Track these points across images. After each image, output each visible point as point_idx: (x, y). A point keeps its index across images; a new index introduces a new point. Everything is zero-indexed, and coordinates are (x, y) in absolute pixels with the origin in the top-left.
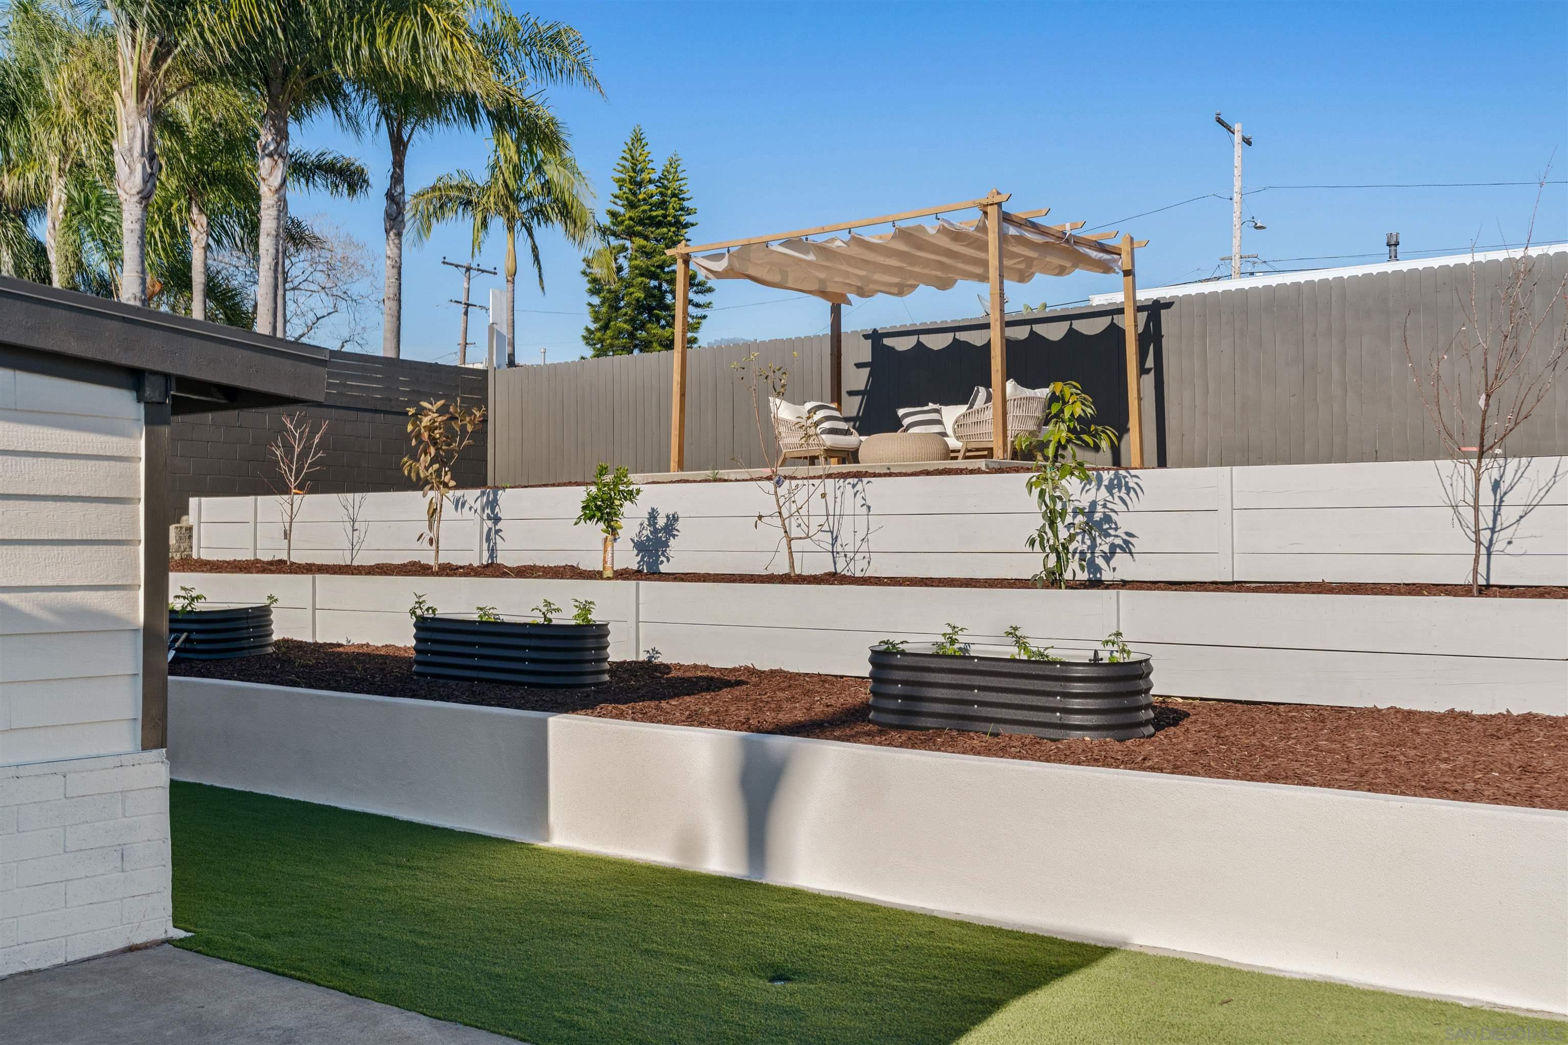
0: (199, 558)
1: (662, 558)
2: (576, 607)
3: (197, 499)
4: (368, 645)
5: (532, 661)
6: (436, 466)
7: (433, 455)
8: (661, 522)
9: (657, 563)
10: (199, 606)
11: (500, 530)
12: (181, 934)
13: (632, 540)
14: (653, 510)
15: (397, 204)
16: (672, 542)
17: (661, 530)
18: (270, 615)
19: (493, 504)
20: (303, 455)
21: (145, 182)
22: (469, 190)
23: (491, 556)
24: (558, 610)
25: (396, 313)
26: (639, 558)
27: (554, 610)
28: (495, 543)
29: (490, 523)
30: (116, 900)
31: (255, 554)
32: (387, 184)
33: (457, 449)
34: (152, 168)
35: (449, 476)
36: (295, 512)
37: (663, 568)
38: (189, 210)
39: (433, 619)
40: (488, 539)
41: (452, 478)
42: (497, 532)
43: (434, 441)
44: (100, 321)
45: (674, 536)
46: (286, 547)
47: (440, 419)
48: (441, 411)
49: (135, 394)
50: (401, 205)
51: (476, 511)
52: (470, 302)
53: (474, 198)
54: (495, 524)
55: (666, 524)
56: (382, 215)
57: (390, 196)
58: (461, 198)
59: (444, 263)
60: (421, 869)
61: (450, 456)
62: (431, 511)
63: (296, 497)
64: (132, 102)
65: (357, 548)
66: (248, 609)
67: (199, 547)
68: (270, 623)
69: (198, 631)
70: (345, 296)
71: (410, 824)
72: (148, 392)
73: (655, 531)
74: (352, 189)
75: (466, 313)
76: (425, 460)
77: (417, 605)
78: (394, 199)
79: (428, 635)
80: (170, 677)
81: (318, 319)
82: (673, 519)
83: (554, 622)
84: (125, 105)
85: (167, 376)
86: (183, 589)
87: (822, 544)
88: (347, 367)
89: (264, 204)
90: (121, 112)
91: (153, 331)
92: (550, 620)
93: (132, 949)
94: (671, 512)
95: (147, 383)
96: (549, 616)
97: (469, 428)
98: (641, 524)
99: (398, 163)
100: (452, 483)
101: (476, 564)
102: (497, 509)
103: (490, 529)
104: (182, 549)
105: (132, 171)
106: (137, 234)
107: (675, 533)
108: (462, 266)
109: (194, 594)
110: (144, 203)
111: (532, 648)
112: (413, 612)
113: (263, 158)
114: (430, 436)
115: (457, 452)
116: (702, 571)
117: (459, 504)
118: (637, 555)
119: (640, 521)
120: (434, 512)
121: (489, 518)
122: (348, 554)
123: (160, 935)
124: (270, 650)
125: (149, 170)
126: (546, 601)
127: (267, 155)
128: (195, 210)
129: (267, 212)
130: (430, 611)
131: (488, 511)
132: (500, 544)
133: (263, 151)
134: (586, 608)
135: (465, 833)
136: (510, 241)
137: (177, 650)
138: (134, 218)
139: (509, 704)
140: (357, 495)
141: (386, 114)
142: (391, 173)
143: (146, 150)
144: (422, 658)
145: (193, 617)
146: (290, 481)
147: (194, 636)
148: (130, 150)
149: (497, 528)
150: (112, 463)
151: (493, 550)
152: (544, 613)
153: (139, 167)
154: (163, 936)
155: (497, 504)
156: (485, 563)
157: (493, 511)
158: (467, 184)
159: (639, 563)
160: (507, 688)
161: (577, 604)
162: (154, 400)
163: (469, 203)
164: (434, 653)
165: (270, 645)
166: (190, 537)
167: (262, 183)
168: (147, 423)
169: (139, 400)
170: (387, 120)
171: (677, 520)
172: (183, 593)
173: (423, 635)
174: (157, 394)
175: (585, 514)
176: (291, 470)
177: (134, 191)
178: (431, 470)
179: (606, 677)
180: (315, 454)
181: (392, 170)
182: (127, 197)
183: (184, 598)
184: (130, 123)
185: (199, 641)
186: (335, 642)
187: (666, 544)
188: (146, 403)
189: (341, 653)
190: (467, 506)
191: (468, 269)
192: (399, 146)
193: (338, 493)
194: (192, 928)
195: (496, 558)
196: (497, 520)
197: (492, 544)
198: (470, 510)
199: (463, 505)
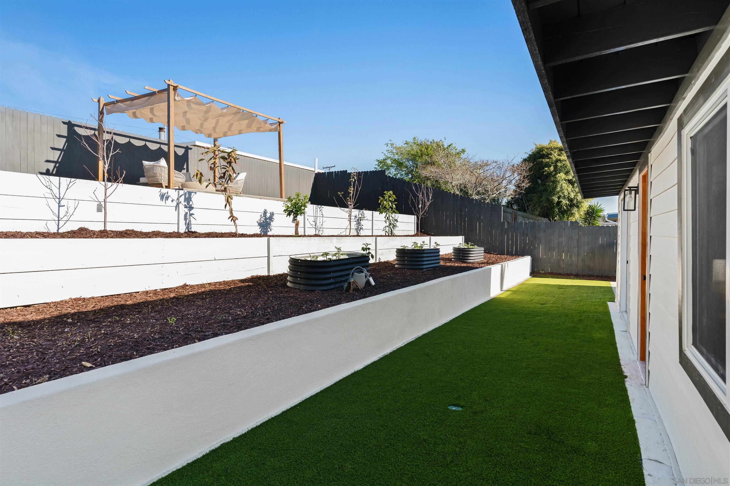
1: (269, 230)
8: (268, 215)
9: (267, 231)
13: (258, 222)
14: (265, 210)
16: (272, 223)
17: (268, 219)
26: (260, 230)
28: (190, 221)
29: (186, 210)
37: (269, 234)
42: (191, 215)
45: (272, 221)
54: (190, 210)
55: (270, 216)
73: (266, 219)
82: (272, 214)
87: (313, 226)
94: (272, 212)
98: (261, 216)
102: (191, 203)
107: (273, 220)
116: (282, 234)
118: (260, 228)
119: (260, 214)
132: (193, 221)
149: (191, 212)
151: (188, 224)
155: (191, 200)
157: (188, 203)
159: (260, 231)
171: (273, 215)
187: (270, 224)
190: (170, 199)
195: (191, 228)
196: (191, 208)
197: (188, 221)
198: (172, 201)
199: (167, 198)
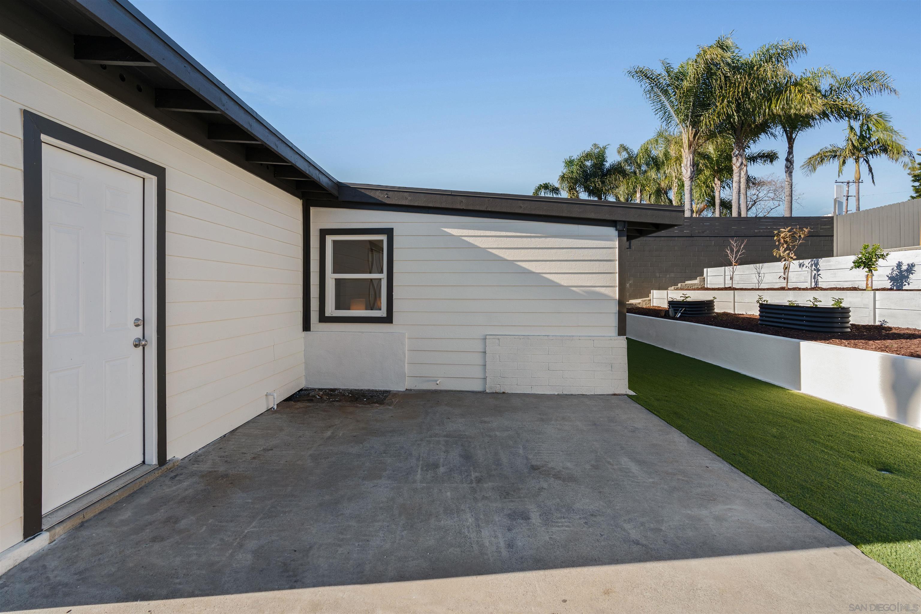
0: (707, 287)
1: (905, 283)
2: (833, 300)
3: (706, 269)
4: (753, 315)
5: (785, 319)
6: (788, 252)
7: (785, 247)
8: (904, 267)
9: (902, 285)
10: (688, 300)
11: (820, 274)
12: (632, 393)
13: (886, 276)
14: (899, 262)
15: (790, 162)
16: (912, 276)
17: (904, 271)
18: (714, 303)
19: (816, 265)
20: (737, 252)
21: (691, 174)
22: (835, 152)
23: (816, 284)
24: (820, 301)
25: (790, 201)
27: (818, 301)
28: (818, 279)
29: (815, 272)
30: (610, 379)
31: (725, 285)
32: (786, 155)
33: (797, 244)
34: (693, 169)
35: (793, 254)
36: (734, 271)
37: (906, 287)
38: (714, 180)
39: (766, 305)
40: (814, 278)
41: (794, 256)
42: (818, 275)
43: (786, 242)
44: (601, 207)
45: (913, 273)
46: (731, 283)
47: (789, 234)
48: (789, 231)
49: (615, 228)
50: (792, 162)
51: (809, 268)
52: (849, 195)
53: (838, 154)
54: (818, 272)
55: (908, 268)
56: (784, 167)
57: (787, 160)
58: (831, 155)
59: (836, 182)
60: (735, 390)
61: (794, 246)
62: (785, 268)
63: (735, 267)
64: (687, 151)
65: (760, 283)
66: (705, 301)
67: (707, 284)
68: (714, 306)
69: (688, 308)
70: (781, 200)
71: (745, 376)
72: (618, 227)
73: (901, 272)
74: (771, 161)
75: (847, 200)
76: (782, 249)
77: (760, 300)
78: (789, 161)
79: (764, 310)
80: (627, 314)
81: (771, 209)
82: (912, 266)
83: (818, 306)
84: (685, 152)
85: (624, 222)
86: (683, 294)
88: (767, 222)
89: (734, 172)
90: (683, 154)
91: (619, 208)
92: (816, 305)
93: (615, 395)
94: (911, 263)
95: (618, 225)
96: (816, 303)
97: (802, 236)
98: (892, 269)
99: (791, 148)
100: (795, 257)
101: (808, 288)
102: (818, 266)
103: (815, 274)
104: (701, 284)
105: (687, 171)
106: (689, 190)
108: (845, 182)
109: (687, 296)
110: (691, 180)
111: (807, 316)
112: (758, 302)
113: (734, 157)
114: (784, 241)
115: (797, 246)
117: (801, 265)
118: (890, 282)
119: (891, 267)
120: (786, 268)
121: (815, 270)
122: (757, 285)
123: (624, 392)
124: (713, 315)
125: (692, 170)
126: (814, 298)
127: (735, 156)
128: (716, 179)
129: (735, 175)
130: (766, 301)
131: (813, 267)
132: (820, 280)
133: (734, 155)
134: (839, 301)
135: (765, 382)
136: (857, 166)
137: (681, 313)
138: (688, 185)
139: (788, 336)
140: (760, 264)
141: (786, 131)
142: (787, 151)
143: (692, 164)
144: (761, 318)
145: (686, 303)
146: (733, 261)
147: (687, 309)
148: (687, 165)
149: (818, 273)
150: (608, 249)
151: (816, 282)
152: (813, 303)
153: (689, 169)
154: (625, 393)
155: (818, 264)
156: (813, 287)
157: (816, 267)
158: (835, 149)
159: (890, 284)
160: (794, 331)
161: (834, 299)
162: (620, 229)
163: (835, 156)
164: (766, 317)
165: (714, 313)
166: (704, 281)
167: (733, 165)
168: (619, 236)
169: (616, 230)
170: (785, 133)
171: (915, 266)
172: (683, 296)
173: (762, 310)
174: (621, 227)
175: (855, 266)
176: (733, 257)
177: (688, 177)
178: (785, 253)
179: (849, 330)
180: (742, 251)
181: (788, 150)
182: (685, 179)
183: (684, 297)
184: (686, 157)
185: (688, 311)
186: (741, 313)
187: (908, 277)
188: (618, 231)
189: (744, 318)
190: (805, 266)
191: (848, 183)
192: (791, 141)
193: (753, 264)
194: (637, 393)
195: (818, 285)
196: (818, 270)
197: (816, 280)
198: (806, 267)
199: (803, 266)
